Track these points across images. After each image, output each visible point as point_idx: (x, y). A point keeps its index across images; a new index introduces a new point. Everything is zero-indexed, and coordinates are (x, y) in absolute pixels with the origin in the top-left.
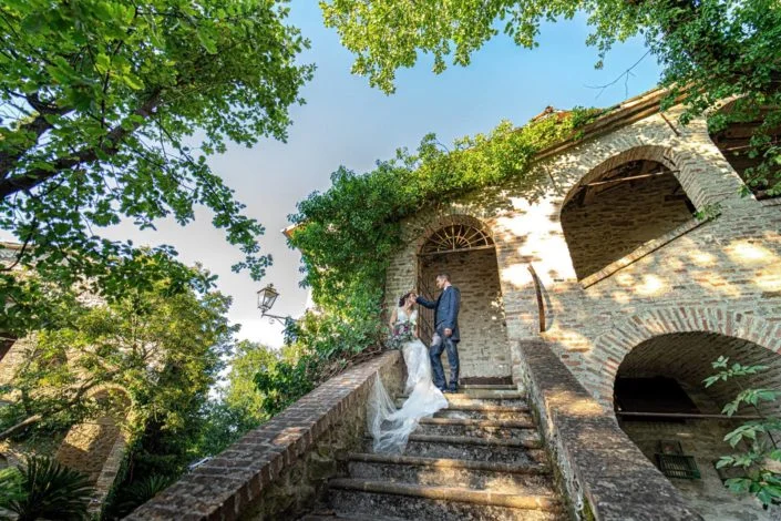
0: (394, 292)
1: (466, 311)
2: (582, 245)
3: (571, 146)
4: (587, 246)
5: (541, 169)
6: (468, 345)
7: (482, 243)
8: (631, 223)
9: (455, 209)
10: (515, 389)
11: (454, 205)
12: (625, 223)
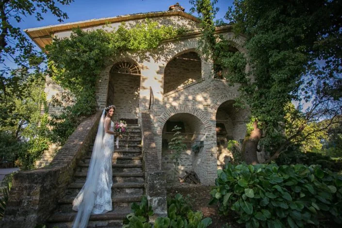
0: (99, 87)
1: (126, 94)
2: (172, 75)
3: (174, 40)
4: (173, 75)
5: (163, 46)
6: (124, 107)
7: (136, 72)
8: (188, 70)
9: (128, 55)
10: (138, 126)
11: (128, 53)
12: (187, 70)
